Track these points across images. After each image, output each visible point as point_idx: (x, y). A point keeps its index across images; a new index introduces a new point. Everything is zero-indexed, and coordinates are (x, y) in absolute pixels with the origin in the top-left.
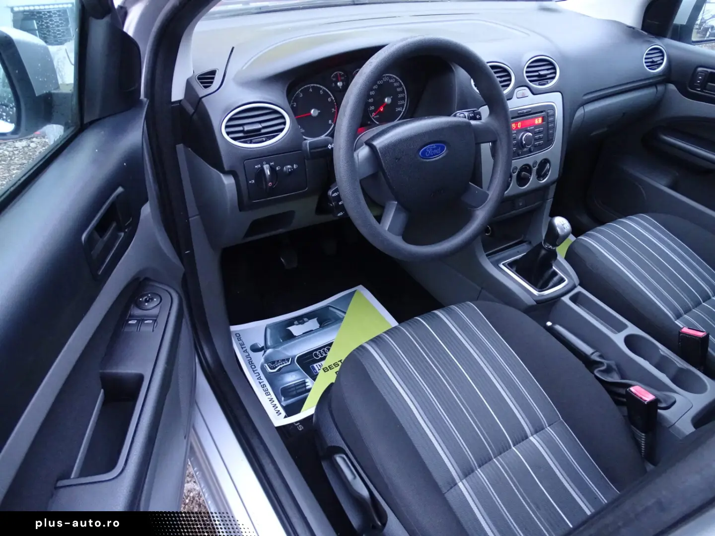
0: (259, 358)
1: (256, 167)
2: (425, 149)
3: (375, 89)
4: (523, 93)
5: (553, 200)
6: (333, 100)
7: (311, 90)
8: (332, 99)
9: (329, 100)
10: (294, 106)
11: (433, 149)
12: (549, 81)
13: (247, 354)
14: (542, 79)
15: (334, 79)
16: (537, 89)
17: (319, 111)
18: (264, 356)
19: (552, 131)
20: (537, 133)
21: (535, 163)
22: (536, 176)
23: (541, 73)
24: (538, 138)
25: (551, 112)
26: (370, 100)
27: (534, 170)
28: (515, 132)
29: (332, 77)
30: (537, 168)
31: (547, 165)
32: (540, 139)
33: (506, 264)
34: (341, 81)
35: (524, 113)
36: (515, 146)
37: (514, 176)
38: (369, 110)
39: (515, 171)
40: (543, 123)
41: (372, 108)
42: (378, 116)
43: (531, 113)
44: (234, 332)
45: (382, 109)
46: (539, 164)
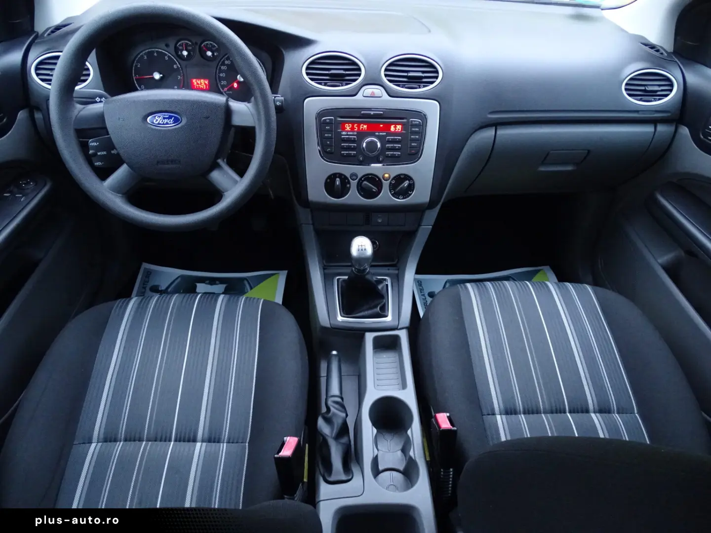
3: (227, 65)
4: (373, 93)
5: (432, 228)
6: (179, 68)
7: (155, 54)
8: (177, 66)
9: (175, 66)
10: (139, 66)
11: (164, 118)
12: (422, 85)
13: (143, 290)
14: (417, 81)
15: (180, 48)
16: (397, 92)
17: (162, 75)
19: (415, 144)
20: (389, 142)
21: (387, 175)
22: (391, 192)
23: (411, 74)
24: (393, 148)
25: (417, 121)
26: (221, 75)
27: (386, 185)
28: (355, 133)
29: (178, 45)
30: (390, 183)
31: (408, 181)
32: (394, 149)
33: (341, 280)
34: (186, 50)
35: (369, 114)
36: (354, 149)
37: (354, 183)
38: (220, 84)
39: (354, 177)
40: (403, 132)
41: (224, 83)
42: (231, 92)
43: (383, 116)
44: (145, 269)
45: (235, 85)
46: (394, 178)
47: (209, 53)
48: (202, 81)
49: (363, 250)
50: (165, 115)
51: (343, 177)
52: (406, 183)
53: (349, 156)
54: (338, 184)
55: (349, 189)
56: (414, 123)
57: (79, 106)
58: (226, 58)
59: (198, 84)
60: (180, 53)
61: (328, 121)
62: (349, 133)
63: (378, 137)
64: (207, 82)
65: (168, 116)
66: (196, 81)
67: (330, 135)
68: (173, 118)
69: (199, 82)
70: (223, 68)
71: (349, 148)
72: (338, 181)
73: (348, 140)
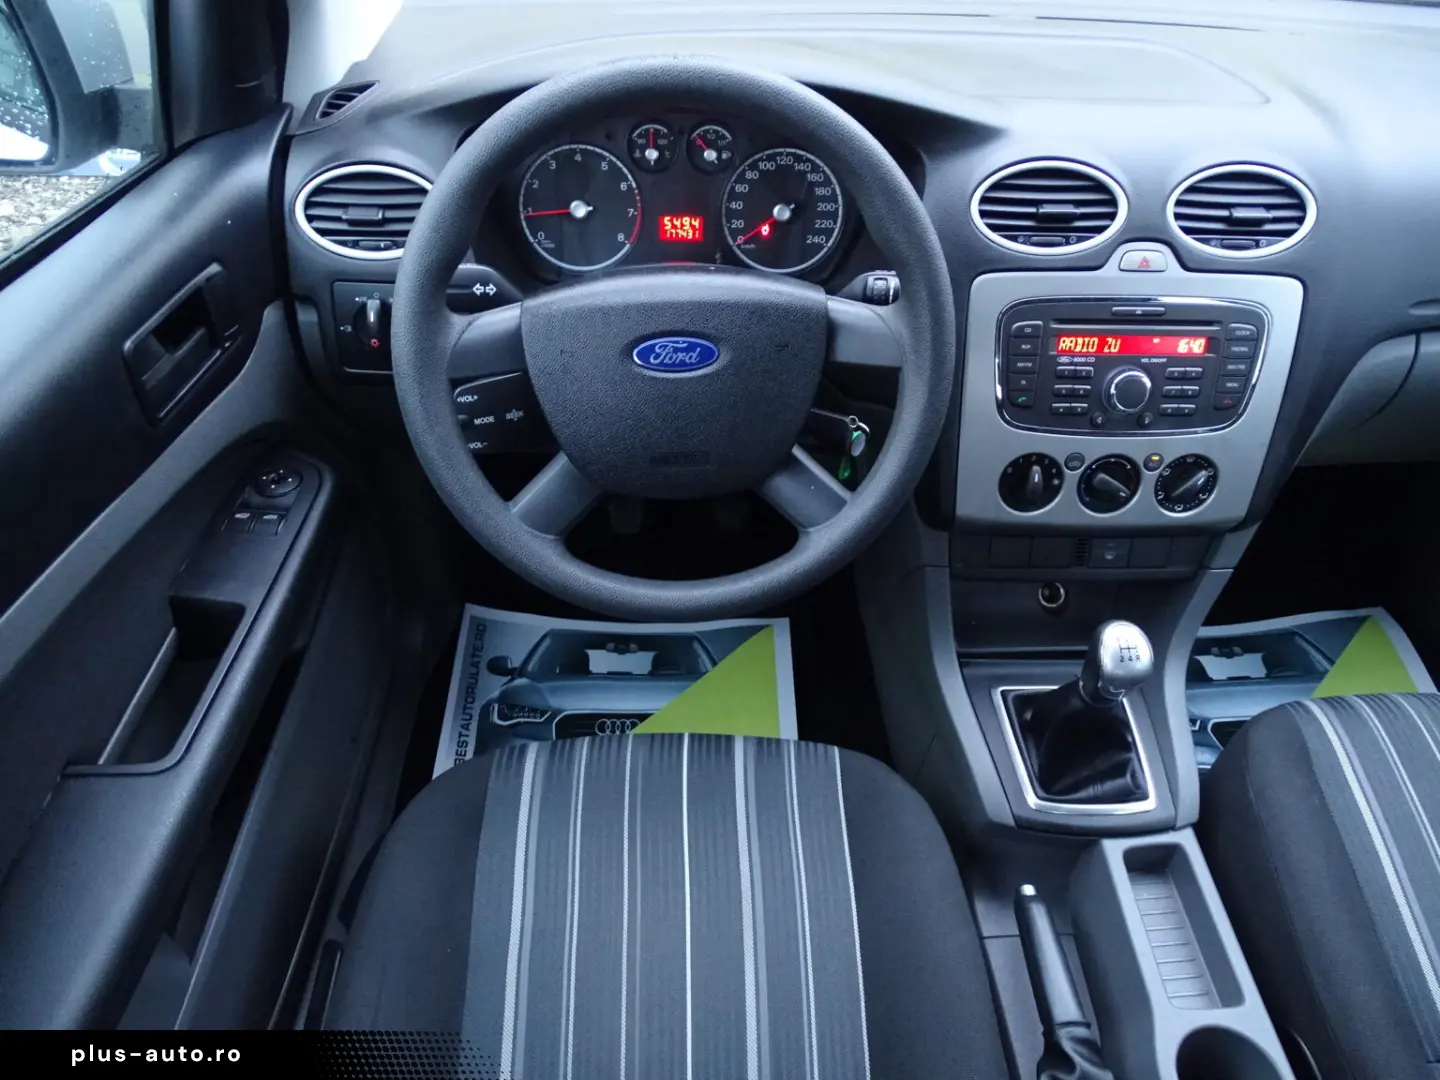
0: (493, 687)
1: (357, 299)
2: (654, 346)
3: (750, 182)
4: (1145, 260)
5: (1233, 574)
6: (634, 190)
7: (578, 158)
8: (630, 186)
9: (623, 186)
10: (534, 186)
11: (676, 350)
12: (1263, 239)
13: (474, 670)
14: (1248, 231)
15: (640, 141)
16: (1200, 256)
17: (591, 208)
18: (505, 687)
19: (1235, 385)
20: (1172, 379)
21: (1156, 458)
22: (1157, 495)
23: (1239, 213)
24: (1178, 394)
25: (1245, 329)
26: (734, 205)
27: (1149, 478)
28: (1092, 360)
29: (635, 135)
30: (1161, 475)
31: (1204, 473)
32: (1182, 397)
33: (1011, 695)
34: (656, 147)
35: (1133, 314)
36: (1084, 397)
37: (1072, 477)
38: (729, 228)
39: (1075, 464)
40: (1207, 355)
41: (738, 224)
42: (752, 246)
43: (1163, 318)
44: (473, 618)
45: (765, 230)
46: (1169, 466)
47: (710, 155)
48: (686, 220)
49: (1134, 657)
50: (677, 342)
51: (1047, 462)
52: (1201, 477)
53: (1071, 412)
54: (1036, 480)
55: (1057, 490)
56: (1238, 333)
57: (458, 320)
58: (748, 166)
59: (674, 227)
60: (637, 154)
61: (1029, 330)
62: (1076, 360)
63: (1146, 369)
64: (696, 223)
65: (685, 345)
66: (671, 221)
67: (1030, 365)
68: (698, 349)
69: (677, 223)
70: (739, 188)
71: (1073, 396)
72: (1036, 475)
73: (1075, 377)
